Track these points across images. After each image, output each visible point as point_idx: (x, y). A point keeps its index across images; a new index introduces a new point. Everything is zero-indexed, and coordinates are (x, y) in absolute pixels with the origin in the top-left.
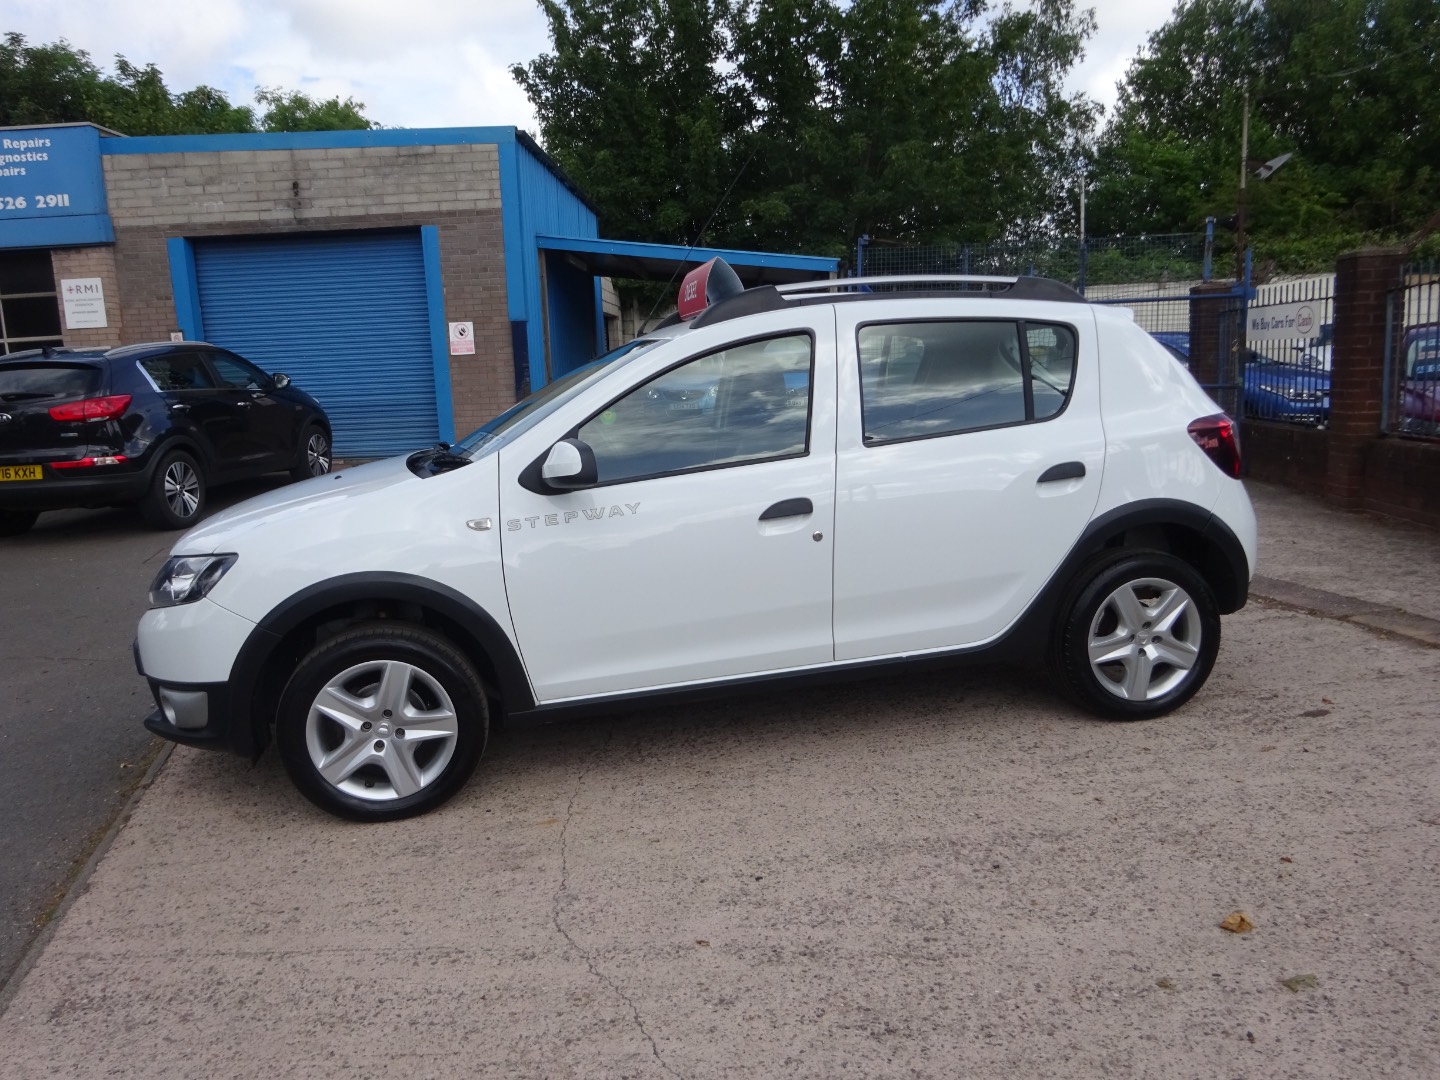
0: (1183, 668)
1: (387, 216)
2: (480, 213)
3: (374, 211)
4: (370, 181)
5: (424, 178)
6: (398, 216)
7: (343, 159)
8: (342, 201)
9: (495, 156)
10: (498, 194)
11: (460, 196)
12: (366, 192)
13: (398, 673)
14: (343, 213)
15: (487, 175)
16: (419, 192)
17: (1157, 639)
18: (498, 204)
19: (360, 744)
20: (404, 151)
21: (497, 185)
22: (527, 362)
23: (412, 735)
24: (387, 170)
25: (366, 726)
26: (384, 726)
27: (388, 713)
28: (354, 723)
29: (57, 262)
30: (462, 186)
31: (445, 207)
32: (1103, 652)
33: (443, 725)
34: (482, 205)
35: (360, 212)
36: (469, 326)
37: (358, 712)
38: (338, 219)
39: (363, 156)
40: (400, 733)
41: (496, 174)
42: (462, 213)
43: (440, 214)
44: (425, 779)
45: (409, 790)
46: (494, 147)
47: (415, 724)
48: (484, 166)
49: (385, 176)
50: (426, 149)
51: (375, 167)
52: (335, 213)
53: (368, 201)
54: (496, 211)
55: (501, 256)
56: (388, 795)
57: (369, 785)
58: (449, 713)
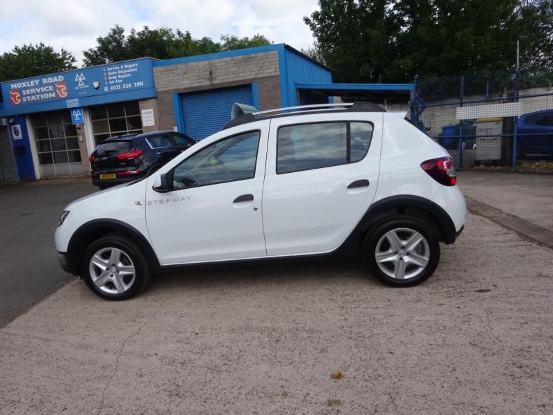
0: (422, 267)
1: (240, 81)
2: (272, 77)
3: (237, 79)
4: (234, 69)
5: (252, 66)
6: (244, 81)
7: (226, 62)
8: (226, 77)
9: (277, 55)
10: (278, 69)
11: (265, 72)
12: (234, 73)
13: (116, 252)
14: (226, 81)
15: (274, 63)
16: (251, 71)
17: (408, 254)
18: (278, 73)
19: (106, 275)
20: (246, 57)
21: (278, 66)
23: (121, 273)
24: (240, 64)
25: (107, 269)
26: (113, 269)
27: (114, 265)
28: (104, 268)
29: (141, 104)
30: (266, 68)
31: (260, 76)
32: (382, 258)
33: (131, 270)
34: (273, 74)
35: (231, 80)
37: (104, 264)
38: (225, 83)
39: (232, 60)
40: (118, 272)
41: (277, 62)
42: (266, 77)
43: (258, 78)
44: (126, 288)
45: (121, 291)
46: (276, 52)
47: (122, 269)
48: (274, 59)
49: (240, 66)
50: (254, 55)
51: (235, 63)
52: (224, 81)
53: (234, 76)
54: (277, 76)
55: (279, 92)
56: (115, 292)
57: (110, 288)
58: (132, 266)
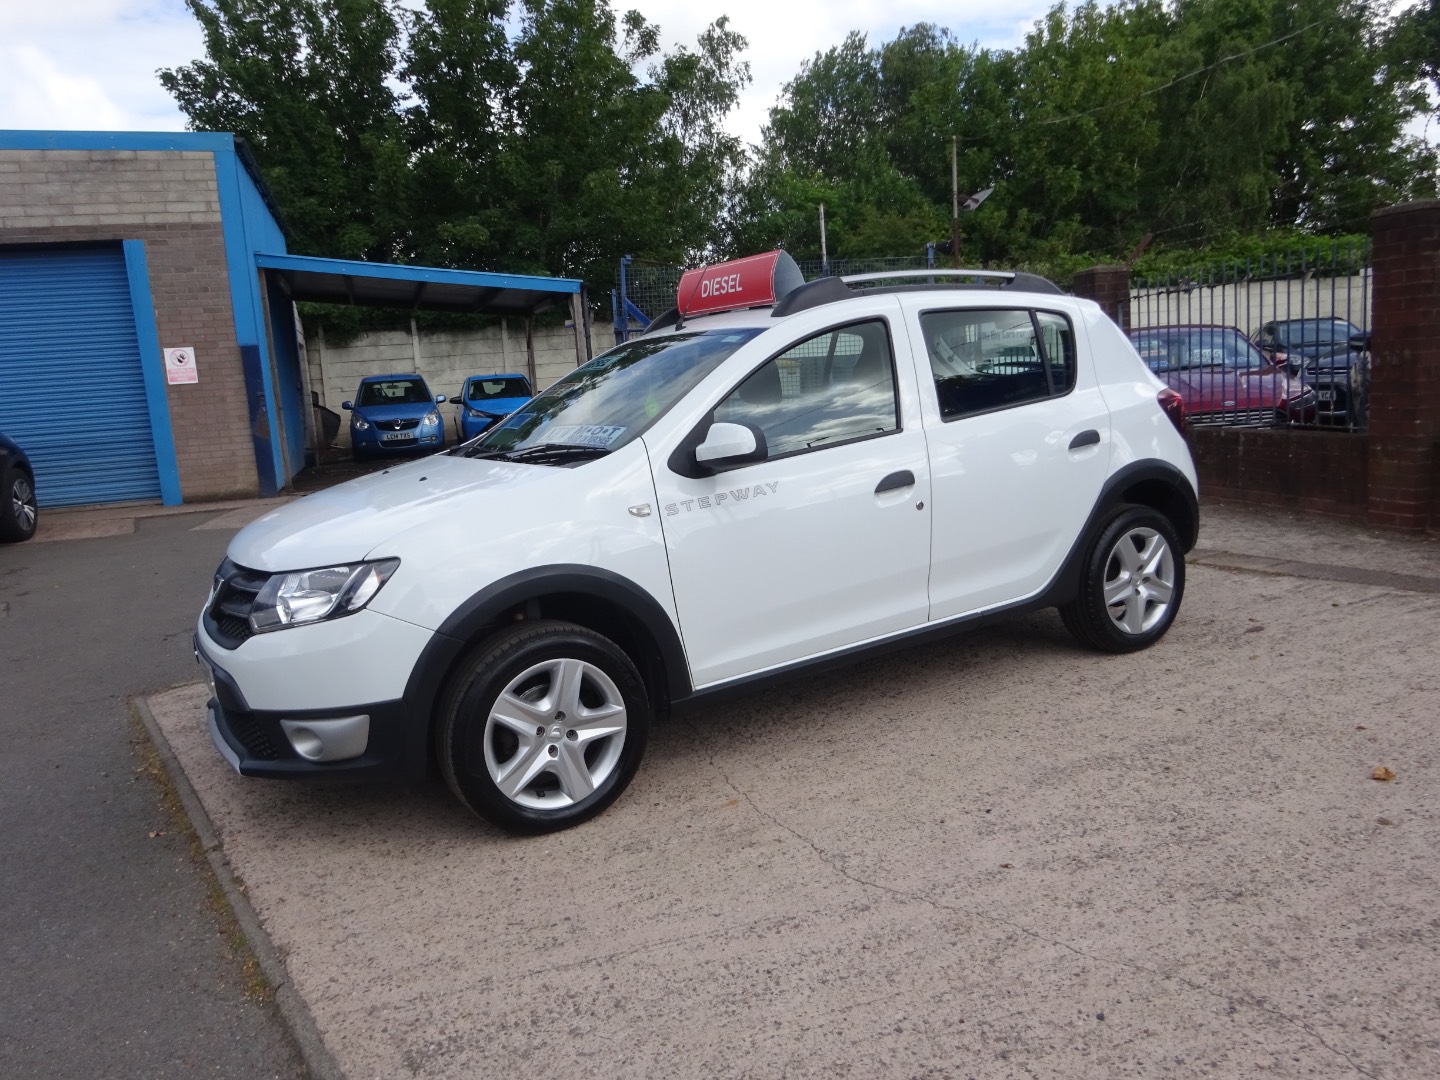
0: (1163, 603)
1: (78, 228)
2: (195, 227)
3: (61, 222)
4: (54, 189)
5: (124, 187)
6: (94, 229)
7: (18, 162)
8: (19, 210)
9: (211, 165)
10: (216, 206)
11: (170, 208)
12: (51, 201)
13: (570, 672)
14: (20, 224)
15: (202, 185)
16: (118, 202)
17: (1146, 580)
18: (217, 218)
19: (535, 750)
20: (96, 155)
21: (214, 197)
22: (263, 390)
23: (584, 735)
24: (77, 176)
25: (540, 731)
26: (554, 730)
27: (560, 715)
28: (529, 729)
30: (172, 196)
31: (152, 220)
32: (1114, 593)
33: (611, 722)
34: (197, 219)
35: (43, 223)
36: (189, 352)
37: (533, 717)
38: (15, 230)
39: (44, 160)
40: (572, 734)
41: (213, 185)
42: (173, 226)
43: (147, 227)
44: (599, 778)
45: (582, 793)
46: (209, 155)
47: (586, 723)
48: (198, 176)
49: (75, 182)
50: (125, 154)
51: (60, 173)
52: (9, 224)
53: (53, 211)
54: (215, 225)
55: (224, 274)
56: (564, 801)
57: (540, 795)
58: (617, 707)
